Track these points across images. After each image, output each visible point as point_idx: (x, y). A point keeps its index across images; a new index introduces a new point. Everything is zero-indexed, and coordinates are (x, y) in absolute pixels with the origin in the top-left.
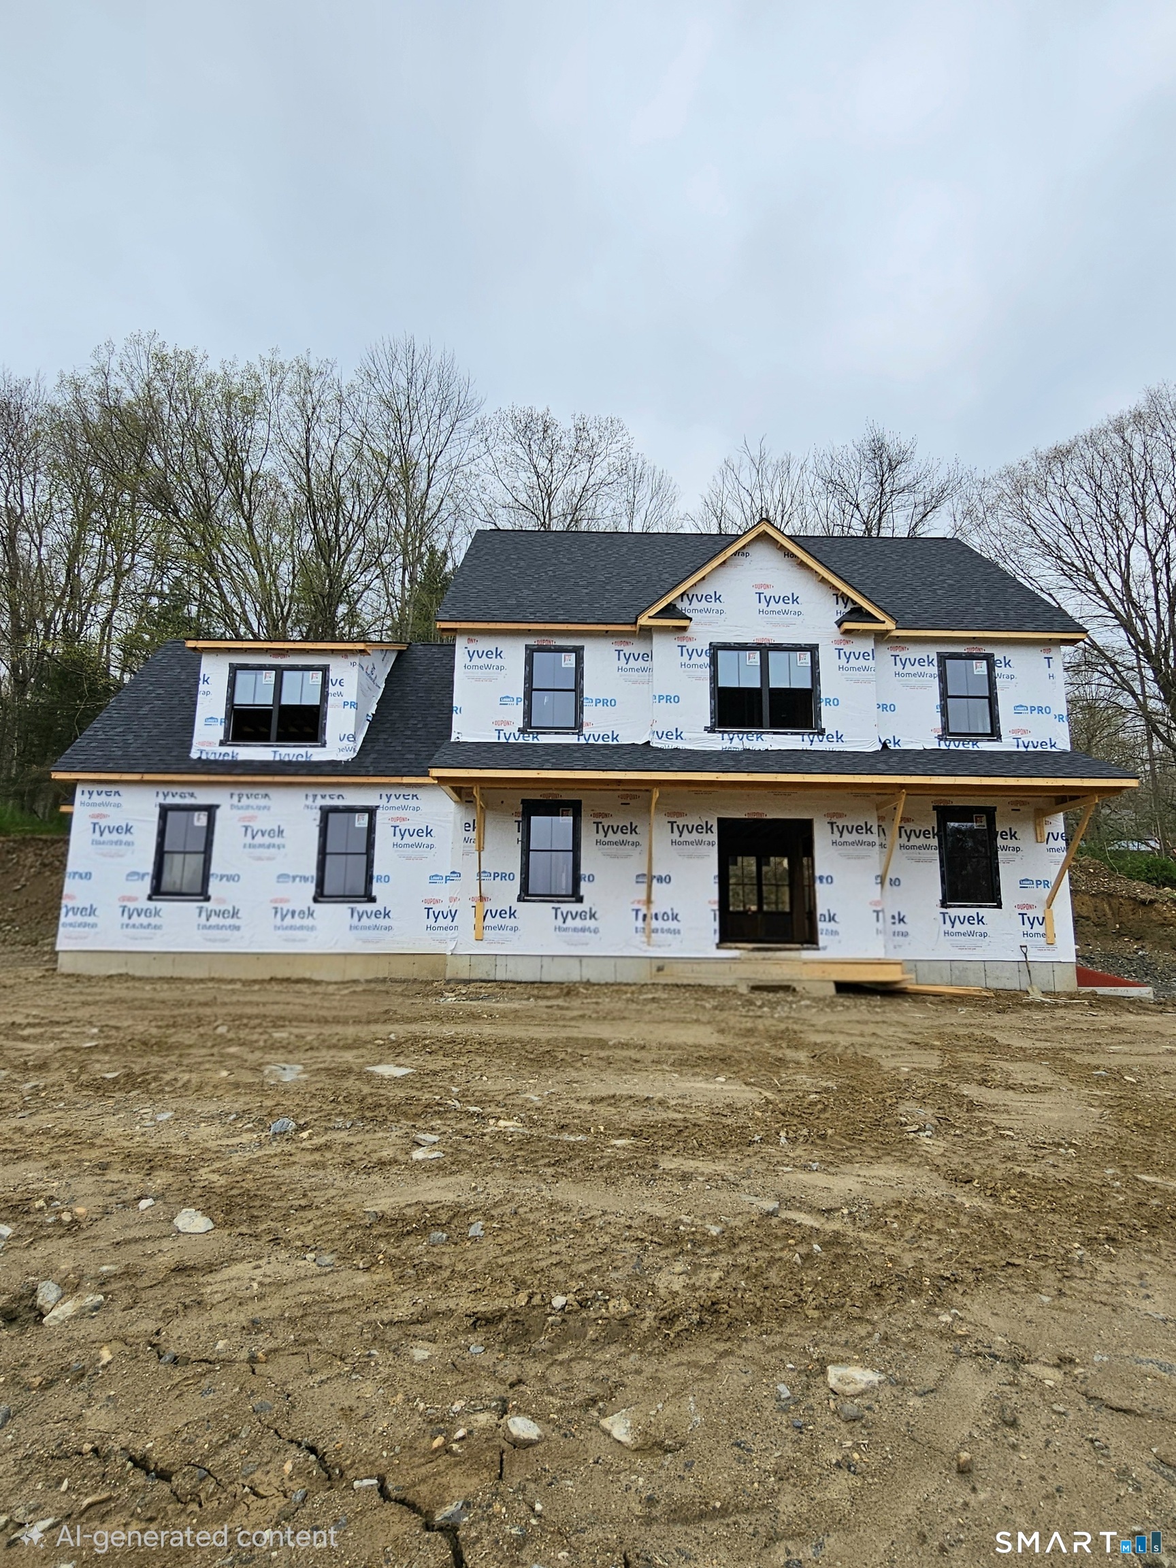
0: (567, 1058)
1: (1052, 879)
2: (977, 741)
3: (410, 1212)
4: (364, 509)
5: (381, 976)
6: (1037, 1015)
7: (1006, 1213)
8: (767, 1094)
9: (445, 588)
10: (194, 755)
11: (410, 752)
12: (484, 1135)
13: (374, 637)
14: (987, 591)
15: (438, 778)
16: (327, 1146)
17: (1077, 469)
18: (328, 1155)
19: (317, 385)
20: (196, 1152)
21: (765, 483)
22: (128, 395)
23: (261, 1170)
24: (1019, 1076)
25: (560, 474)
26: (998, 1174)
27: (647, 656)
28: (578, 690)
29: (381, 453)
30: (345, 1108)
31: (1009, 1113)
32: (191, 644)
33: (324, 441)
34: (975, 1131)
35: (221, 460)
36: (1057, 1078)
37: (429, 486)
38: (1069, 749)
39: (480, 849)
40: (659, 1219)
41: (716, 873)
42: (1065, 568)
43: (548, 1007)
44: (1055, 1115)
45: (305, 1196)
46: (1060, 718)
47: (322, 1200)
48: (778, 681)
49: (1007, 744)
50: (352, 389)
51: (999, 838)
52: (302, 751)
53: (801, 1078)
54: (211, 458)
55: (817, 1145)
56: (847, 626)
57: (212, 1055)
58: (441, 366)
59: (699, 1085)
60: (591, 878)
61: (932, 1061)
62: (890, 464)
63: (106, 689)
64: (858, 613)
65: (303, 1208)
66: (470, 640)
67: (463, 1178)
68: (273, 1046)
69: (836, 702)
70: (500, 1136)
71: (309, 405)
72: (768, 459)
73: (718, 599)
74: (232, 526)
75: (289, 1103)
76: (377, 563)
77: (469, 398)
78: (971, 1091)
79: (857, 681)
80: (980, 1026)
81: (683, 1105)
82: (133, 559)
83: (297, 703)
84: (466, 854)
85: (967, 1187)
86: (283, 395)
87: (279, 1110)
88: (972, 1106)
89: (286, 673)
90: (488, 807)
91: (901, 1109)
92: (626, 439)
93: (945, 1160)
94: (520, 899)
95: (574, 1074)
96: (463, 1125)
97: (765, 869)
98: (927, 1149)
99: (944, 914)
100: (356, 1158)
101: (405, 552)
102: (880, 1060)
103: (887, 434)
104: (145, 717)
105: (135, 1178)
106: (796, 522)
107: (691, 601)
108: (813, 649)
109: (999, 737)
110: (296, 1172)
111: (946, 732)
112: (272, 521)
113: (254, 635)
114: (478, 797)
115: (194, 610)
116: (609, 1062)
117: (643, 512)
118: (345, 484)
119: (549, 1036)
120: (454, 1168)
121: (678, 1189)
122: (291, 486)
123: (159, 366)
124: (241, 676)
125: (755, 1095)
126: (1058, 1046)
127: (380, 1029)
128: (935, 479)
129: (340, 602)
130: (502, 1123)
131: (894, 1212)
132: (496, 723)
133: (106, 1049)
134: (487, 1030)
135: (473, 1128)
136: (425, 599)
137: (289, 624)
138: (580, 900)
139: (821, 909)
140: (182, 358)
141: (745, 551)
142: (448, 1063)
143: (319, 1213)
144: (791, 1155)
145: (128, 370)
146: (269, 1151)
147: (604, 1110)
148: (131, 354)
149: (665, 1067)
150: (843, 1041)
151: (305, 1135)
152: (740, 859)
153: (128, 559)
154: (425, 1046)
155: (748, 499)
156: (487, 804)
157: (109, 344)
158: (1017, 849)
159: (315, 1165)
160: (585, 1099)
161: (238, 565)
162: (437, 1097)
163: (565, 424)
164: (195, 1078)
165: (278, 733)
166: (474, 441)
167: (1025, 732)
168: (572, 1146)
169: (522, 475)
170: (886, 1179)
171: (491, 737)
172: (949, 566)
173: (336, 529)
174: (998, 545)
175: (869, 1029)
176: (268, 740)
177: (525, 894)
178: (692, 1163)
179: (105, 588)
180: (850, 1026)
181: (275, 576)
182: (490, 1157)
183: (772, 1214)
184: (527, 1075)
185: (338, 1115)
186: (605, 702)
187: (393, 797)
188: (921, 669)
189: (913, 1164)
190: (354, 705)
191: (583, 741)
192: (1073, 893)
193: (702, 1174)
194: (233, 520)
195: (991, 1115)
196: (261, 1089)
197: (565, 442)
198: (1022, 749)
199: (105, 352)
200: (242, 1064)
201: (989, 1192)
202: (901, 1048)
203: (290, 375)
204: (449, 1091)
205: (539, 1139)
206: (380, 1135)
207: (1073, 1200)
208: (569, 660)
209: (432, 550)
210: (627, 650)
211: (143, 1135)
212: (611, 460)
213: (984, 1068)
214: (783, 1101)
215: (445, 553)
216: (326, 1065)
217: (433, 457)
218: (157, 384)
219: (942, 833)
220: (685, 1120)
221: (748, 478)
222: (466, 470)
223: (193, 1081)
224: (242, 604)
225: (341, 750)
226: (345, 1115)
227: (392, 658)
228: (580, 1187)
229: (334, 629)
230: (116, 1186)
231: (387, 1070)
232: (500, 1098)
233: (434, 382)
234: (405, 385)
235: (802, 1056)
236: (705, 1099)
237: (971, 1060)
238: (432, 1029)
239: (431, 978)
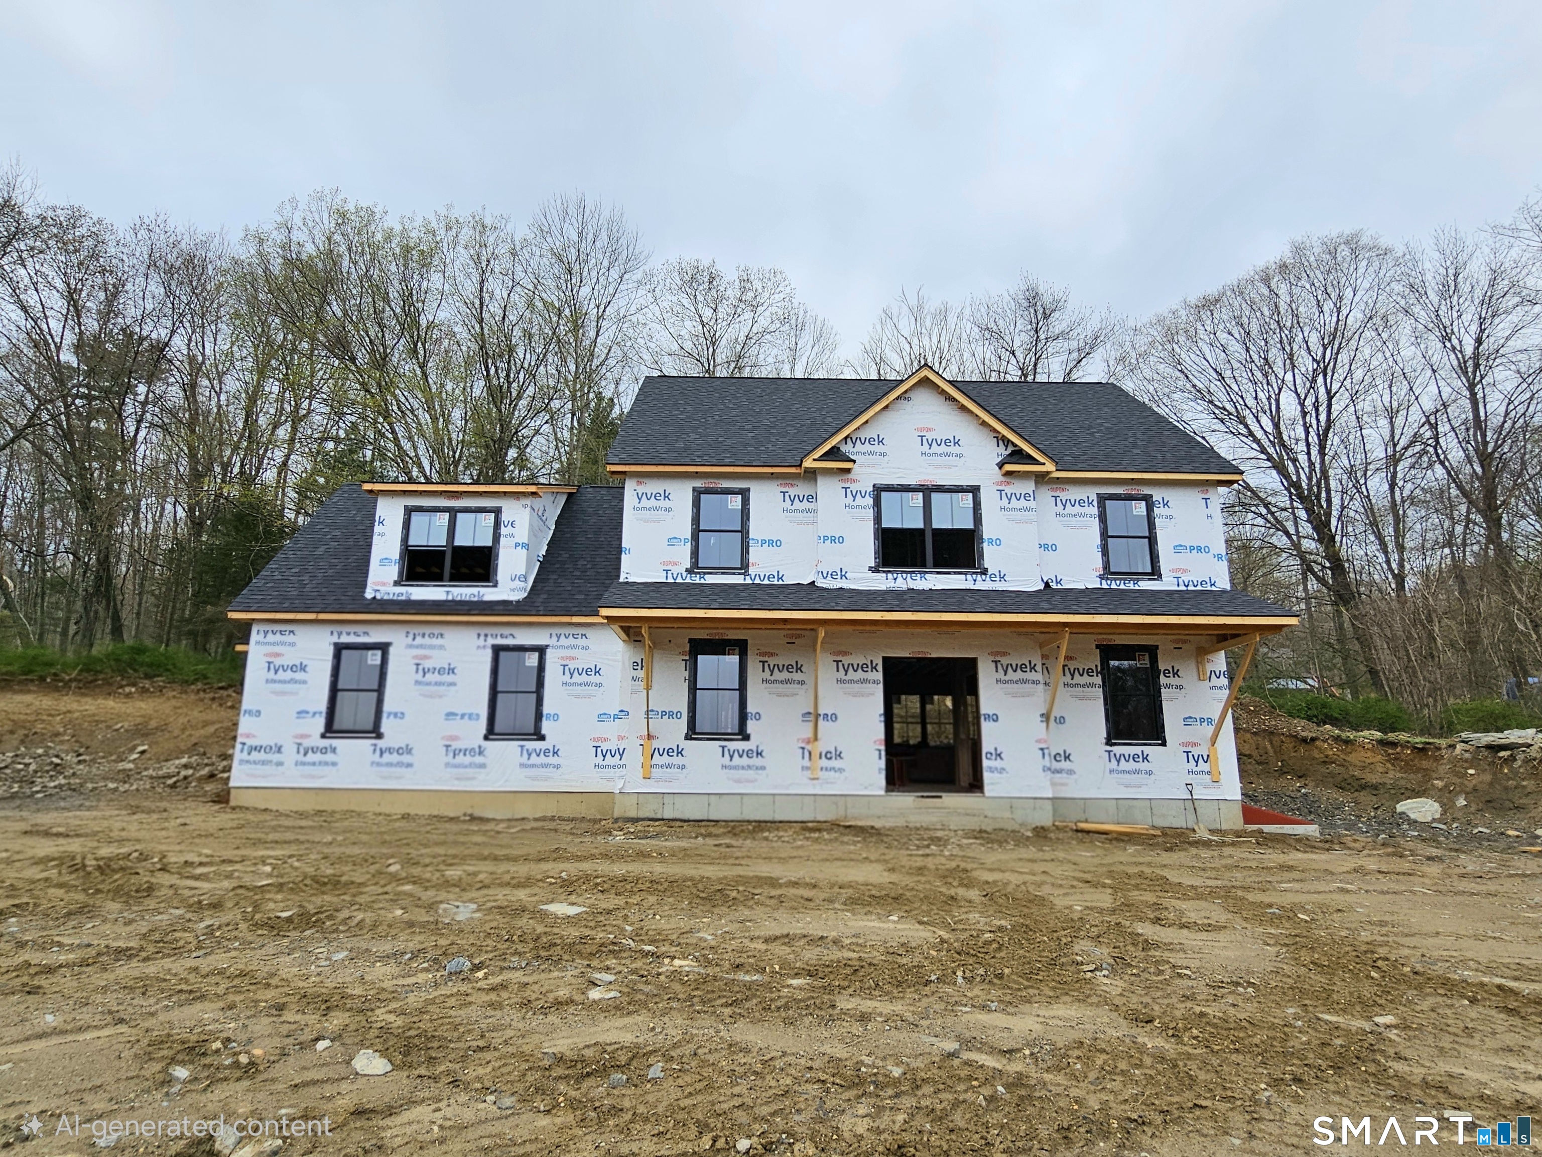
0: (738, 896)
1: (1216, 717)
2: (1138, 580)
3: (589, 1053)
4: (534, 357)
5: (549, 814)
6: (1205, 853)
7: (1189, 1054)
8: (941, 933)
9: (613, 433)
10: (369, 594)
11: (580, 592)
12: (659, 974)
13: (542, 480)
14: (1144, 434)
15: (607, 618)
16: (503, 986)
17: (1225, 317)
18: (505, 995)
19: (492, 239)
20: (372, 992)
21: (924, 331)
22: (310, 249)
23: (438, 1010)
24: (1193, 915)
25: (725, 323)
26: (1178, 1014)
27: (812, 498)
28: (744, 532)
29: (552, 304)
30: (520, 947)
31: (1185, 952)
32: (367, 487)
33: (497, 292)
34: (1152, 970)
35: (398, 310)
36: (1230, 916)
37: (597, 335)
38: (1229, 588)
39: (648, 688)
40: (840, 1060)
41: (882, 711)
42: (1217, 411)
43: (716, 845)
44: (1230, 954)
45: (482, 1036)
46: (1220, 557)
47: (500, 1041)
48: (940, 522)
49: (1167, 583)
50: (526, 243)
51: (1162, 676)
52: (475, 590)
53: (974, 916)
54: (388, 309)
55: (994, 984)
56: (1008, 467)
57: (386, 893)
58: (610, 221)
59: (872, 924)
60: (758, 716)
61: (1104, 899)
62: (1044, 313)
63: (281, 531)
64: (1018, 455)
65: (480, 1049)
66: (639, 483)
67: (640, 1018)
68: (447, 884)
69: (998, 542)
70: (675, 975)
71: (484, 258)
72: (927, 307)
73: (881, 442)
74: (407, 373)
75: (464, 942)
76: (546, 409)
77: (637, 251)
78: (1146, 930)
79: (1018, 522)
80: (1149, 864)
81: (857, 944)
82: (310, 404)
83: (470, 544)
84: (633, 692)
85: (1148, 1027)
86: (460, 249)
87: (455, 949)
88: (1147, 945)
89: (459, 515)
90: (657, 645)
91: (1077, 948)
92: (788, 290)
93: (1124, 1000)
94: (688, 737)
95: (747, 912)
96: (638, 964)
97: (929, 707)
98: (1105, 988)
99: (1109, 752)
100: (533, 998)
101: (574, 398)
102: (1052, 898)
103: (1041, 283)
104: (320, 557)
105: (311, 1018)
106: (954, 368)
107: (854, 444)
108: (974, 490)
109: (1160, 576)
110: (473, 1012)
111: (1107, 572)
112: (446, 369)
113: (425, 477)
114: (646, 636)
115: (369, 454)
116: (781, 900)
117: (804, 359)
118: (517, 332)
119: (721, 874)
120: (631, 1008)
121: (857, 1029)
122: (465, 335)
123: (340, 221)
124: (416, 518)
125: (929, 934)
126: (1230, 884)
127: (551, 867)
128: (1089, 326)
129: (510, 446)
130: (677, 962)
131: (1076, 1053)
132: (664, 563)
133: (280, 887)
134: (658, 869)
135: (648, 967)
136: (593, 444)
137: (461, 468)
138: (747, 738)
139: (987, 746)
140: (362, 214)
141: (907, 396)
142: (620, 901)
143: (497, 1054)
144: (969, 994)
145: (311, 224)
146: (444, 991)
147: (780, 950)
148: (313, 209)
149: (837, 906)
150: (1014, 879)
151: (480, 974)
152: (903, 697)
153: (305, 405)
154: (597, 884)
155: (907, 347)
156: (654, 643)
157: (293, 201)
158: (1180, 687)
159: (491, 1005)
160: (759, 937)
161: (412, 411)
162: (612, 936)
163: (729, 274)
164: (369, 917)
165: (451, 574)
166: (641, 292)
167: (1185, 571)
168: (748, 986)
169: (688, 324)
170: (1066, 1020)
171: (659, 577)
172: (1106, 409)
173: (508, 376)
174: (1151, 390)
175: (1039, 867)
176: (441, 580)
177: (692, 733)
178: (869, 1003)
179: (283, 433)
180: (1021, 864)
181: (447, 422)
182: (666, 997)
183: (952, 1055)
184: (700, 914)
185: (513, 954)
186: (771, 543)
187: (563, 637)
188: (1081, 510)
189: (1091, 1004)
190: (526, 546)
191: (748, 581)
192: (1237, 730)
193: (881, 1014)
194: (409, 367)
195: (1167, 954)
196: (436, 927)
197: (729, 292)
198: (1183, 588)
199: (288, 207)
200: (417, 902)
201: (1170, 1032)
202: (1073, 887)
203: (464, 231)
204: (624, 930)
205: (715, 979)
206: (556, 974)
207: (1256, 1040)
208: (735, 502)
209: (599, 397)
210: (792, 491)
211: (319, 974)
212: (774, 309)
213: (1157, 906)
214: (957, 940)
215: (611, 400)
216: (499, 903)
217: (602, 307)
218: (337, 237)
219: (1105, 671)
220: (860, 959)
221: (906, 326)
222: (634, 319)
223: (367, 920)
224: (415, 449)
225: (513, 590)
226: (520, 954)
227: (562, 500)
228: (758, 1027)
229: (504, 473)
230: (293, 1027)
231: (561, 909)
232: (674, 937)
233: (604, 236)
234: (576, 238)
235: (974, 894)
236: (879, 938)
237: (1141, 898)
238: (603, 867)
239: (599, 817)
